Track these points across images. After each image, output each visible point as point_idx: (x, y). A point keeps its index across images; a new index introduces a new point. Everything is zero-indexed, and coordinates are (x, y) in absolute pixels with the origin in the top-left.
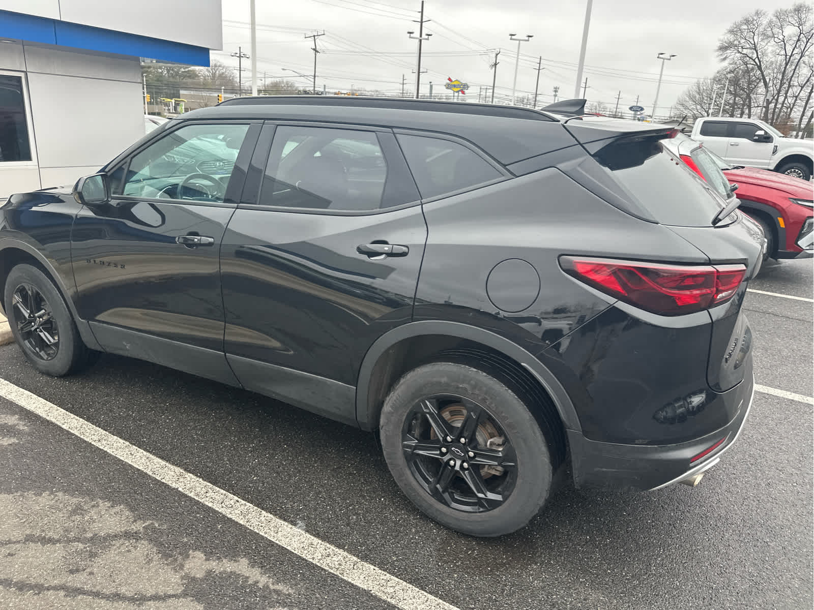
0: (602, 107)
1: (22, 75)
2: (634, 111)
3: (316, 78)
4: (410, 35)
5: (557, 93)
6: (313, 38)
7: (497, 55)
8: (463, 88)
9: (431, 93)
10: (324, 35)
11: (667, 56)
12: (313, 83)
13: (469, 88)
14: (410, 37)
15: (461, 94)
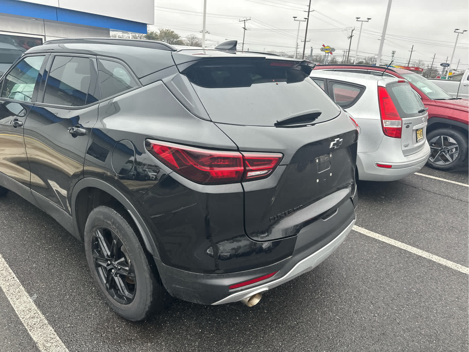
0: (421, 63)
1: (43, 37)
2: (443, 66)
3: (244, 44)
4: (295, 19)
5: (394, 55)
6: (244, 21)
7: (353, 31)
8: (331, 50)
9: (311, 53)
10: (250, 19)
11: (461, 31)
12: (242, 48)
13: (335, 51)
14: (295, 20)
15: (330, 54)
